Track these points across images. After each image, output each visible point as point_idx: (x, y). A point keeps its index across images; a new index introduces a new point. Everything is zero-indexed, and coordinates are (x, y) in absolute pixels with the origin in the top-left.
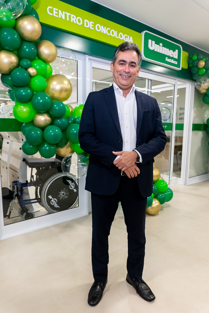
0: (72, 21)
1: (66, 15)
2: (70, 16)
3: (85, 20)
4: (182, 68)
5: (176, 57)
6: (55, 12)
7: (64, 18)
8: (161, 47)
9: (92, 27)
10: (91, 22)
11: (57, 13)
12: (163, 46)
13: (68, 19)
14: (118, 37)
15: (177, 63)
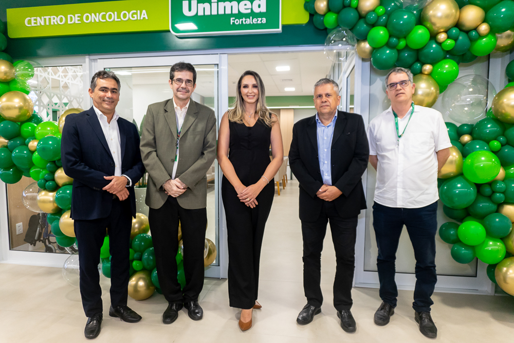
0: (52, 23)
1: (45, 19)
2: (50, 19)
3: (69, 16)
4: (284, 27)
5: (263, 9)
6: (33, 21)
7: (42, 24)
8: (214, 4)
9: (78, 20)
10: (76, 15)
11: (35, 21)
12: (218, 2)
13: (47, 24)
14: (119, 20)
15: (264, 21)
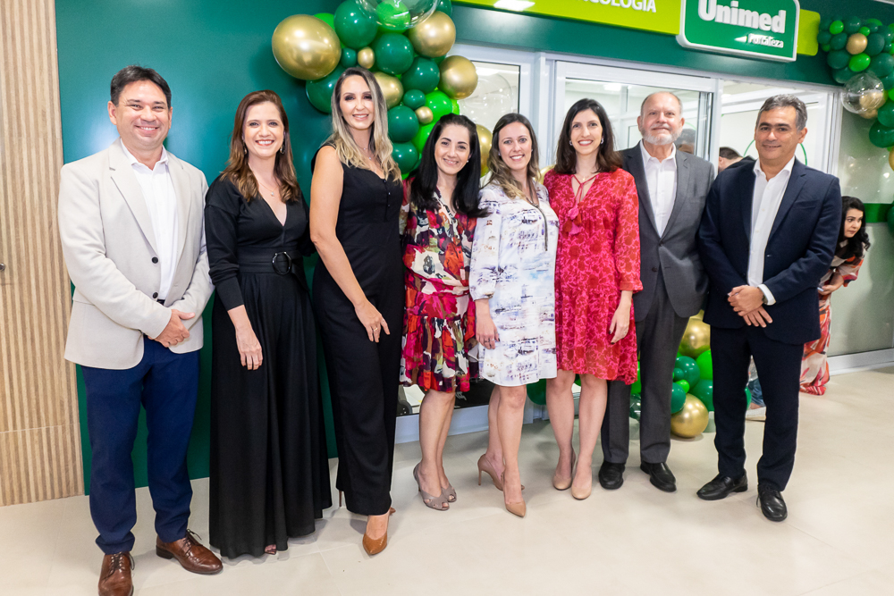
8: (735, 10)
12: (739, 8)
14: (618, 5)
15: (781, 45)
